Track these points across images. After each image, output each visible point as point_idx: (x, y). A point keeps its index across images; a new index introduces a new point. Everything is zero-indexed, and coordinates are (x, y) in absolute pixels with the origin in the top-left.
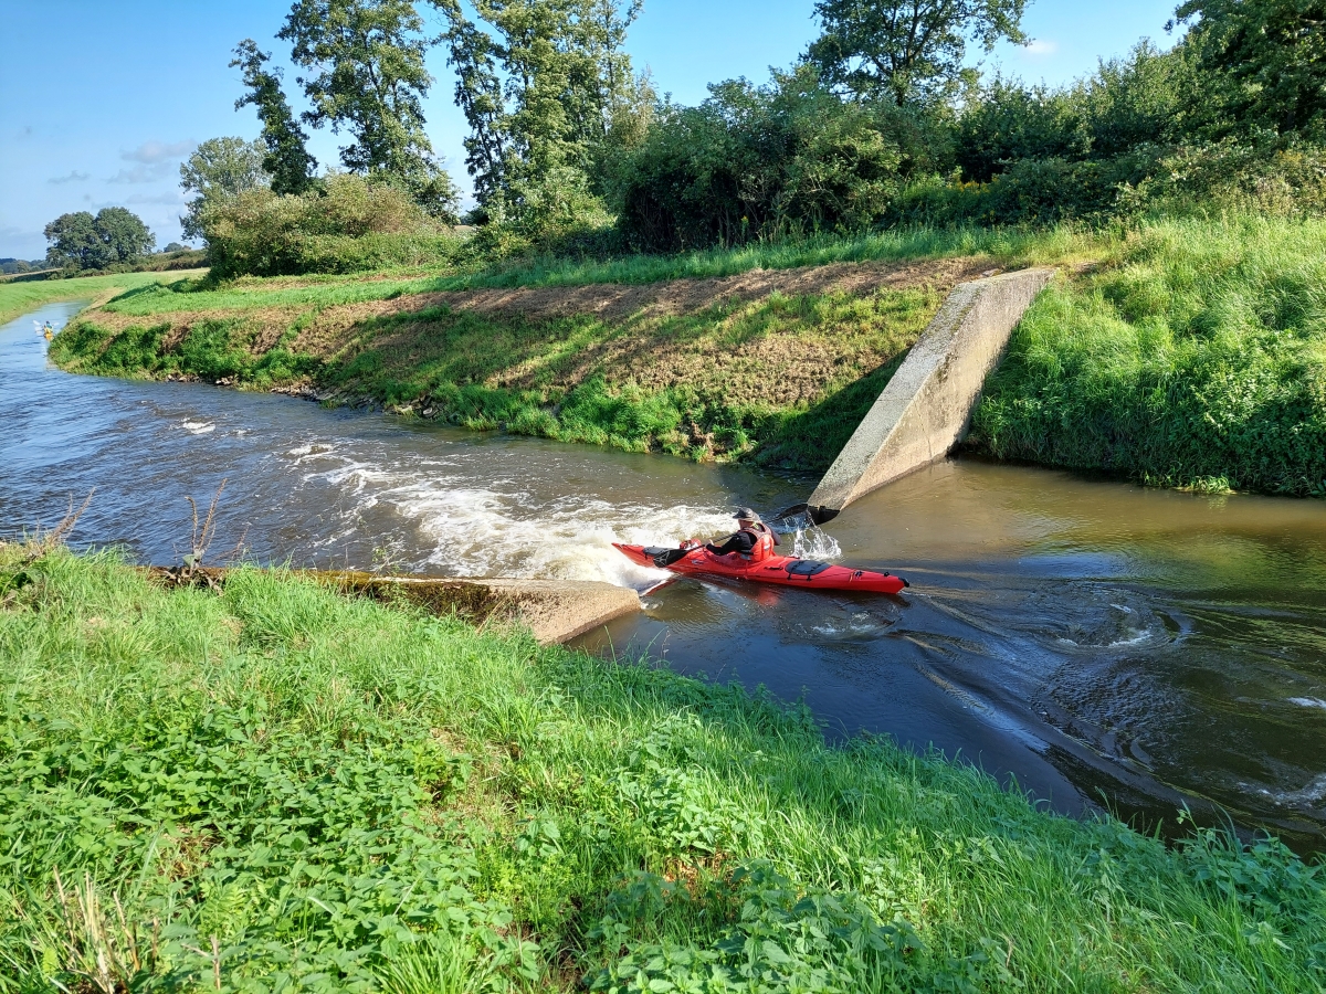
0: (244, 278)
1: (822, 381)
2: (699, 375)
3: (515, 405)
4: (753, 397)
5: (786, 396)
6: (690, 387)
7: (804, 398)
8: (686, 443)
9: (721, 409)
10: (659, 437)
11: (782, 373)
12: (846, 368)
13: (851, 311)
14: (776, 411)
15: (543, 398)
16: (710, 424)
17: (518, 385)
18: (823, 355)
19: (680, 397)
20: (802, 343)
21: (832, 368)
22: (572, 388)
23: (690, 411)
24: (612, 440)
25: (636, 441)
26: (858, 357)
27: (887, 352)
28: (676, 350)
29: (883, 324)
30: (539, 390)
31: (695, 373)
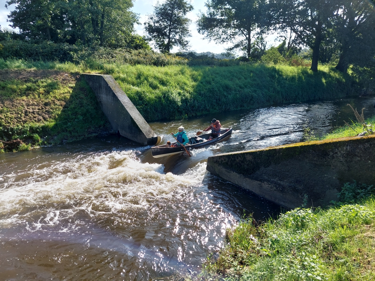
1: (48, 112)
4: (20, 121)
5: (38, 119)
7: (47, 118)
8: (3, 147)
9: (9, 129)
11: (24, 111)
12: (53, 106)
13: (28, 87)
14: (43, 124)
16: (4, 137)
18: (35, 103)
20: (18, 100)
21: (46, 107)
26: (54, 102)
27: (63, 99)
29: (48, 91)
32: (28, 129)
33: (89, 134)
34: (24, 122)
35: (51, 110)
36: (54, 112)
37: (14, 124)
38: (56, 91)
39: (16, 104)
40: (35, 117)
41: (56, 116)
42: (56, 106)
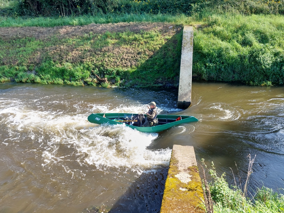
1: (136, 60)
2: (91, 59)
3: (14, 72)
4: (115, 65)
5: (127, 65)
6: (90, 63)
7: (133, 65)
8: (96, 82)
9: (105, 70)
10: (85, 80)
11: (121, 57)
12: (143, 55)
13: (135, 38)
14: (126, 70)
15: (26, 68)
16: (102, 75)
17: (11, 64)
18: (133, 51)
19: (87, 66)
20: (123, 48)
21: (138, 56)
22: (37, 64)
23: (93, 71)
24: (66, 82)
25: (76, 82)
26: (145, 52)
27: (153, 50)
28: (77, 50)
29: (147, 42)
30: (23, 65)
31: (89, 58)
32: (115, 72)
33: (155, 84)
34: (118, 66)
35: (139, 58)
36: (140, 60)
37: (111, 66)
38: (152, 42)
39: (120, 51)
40: (125, 63)
41: (140, 64)
42: (145, 55)
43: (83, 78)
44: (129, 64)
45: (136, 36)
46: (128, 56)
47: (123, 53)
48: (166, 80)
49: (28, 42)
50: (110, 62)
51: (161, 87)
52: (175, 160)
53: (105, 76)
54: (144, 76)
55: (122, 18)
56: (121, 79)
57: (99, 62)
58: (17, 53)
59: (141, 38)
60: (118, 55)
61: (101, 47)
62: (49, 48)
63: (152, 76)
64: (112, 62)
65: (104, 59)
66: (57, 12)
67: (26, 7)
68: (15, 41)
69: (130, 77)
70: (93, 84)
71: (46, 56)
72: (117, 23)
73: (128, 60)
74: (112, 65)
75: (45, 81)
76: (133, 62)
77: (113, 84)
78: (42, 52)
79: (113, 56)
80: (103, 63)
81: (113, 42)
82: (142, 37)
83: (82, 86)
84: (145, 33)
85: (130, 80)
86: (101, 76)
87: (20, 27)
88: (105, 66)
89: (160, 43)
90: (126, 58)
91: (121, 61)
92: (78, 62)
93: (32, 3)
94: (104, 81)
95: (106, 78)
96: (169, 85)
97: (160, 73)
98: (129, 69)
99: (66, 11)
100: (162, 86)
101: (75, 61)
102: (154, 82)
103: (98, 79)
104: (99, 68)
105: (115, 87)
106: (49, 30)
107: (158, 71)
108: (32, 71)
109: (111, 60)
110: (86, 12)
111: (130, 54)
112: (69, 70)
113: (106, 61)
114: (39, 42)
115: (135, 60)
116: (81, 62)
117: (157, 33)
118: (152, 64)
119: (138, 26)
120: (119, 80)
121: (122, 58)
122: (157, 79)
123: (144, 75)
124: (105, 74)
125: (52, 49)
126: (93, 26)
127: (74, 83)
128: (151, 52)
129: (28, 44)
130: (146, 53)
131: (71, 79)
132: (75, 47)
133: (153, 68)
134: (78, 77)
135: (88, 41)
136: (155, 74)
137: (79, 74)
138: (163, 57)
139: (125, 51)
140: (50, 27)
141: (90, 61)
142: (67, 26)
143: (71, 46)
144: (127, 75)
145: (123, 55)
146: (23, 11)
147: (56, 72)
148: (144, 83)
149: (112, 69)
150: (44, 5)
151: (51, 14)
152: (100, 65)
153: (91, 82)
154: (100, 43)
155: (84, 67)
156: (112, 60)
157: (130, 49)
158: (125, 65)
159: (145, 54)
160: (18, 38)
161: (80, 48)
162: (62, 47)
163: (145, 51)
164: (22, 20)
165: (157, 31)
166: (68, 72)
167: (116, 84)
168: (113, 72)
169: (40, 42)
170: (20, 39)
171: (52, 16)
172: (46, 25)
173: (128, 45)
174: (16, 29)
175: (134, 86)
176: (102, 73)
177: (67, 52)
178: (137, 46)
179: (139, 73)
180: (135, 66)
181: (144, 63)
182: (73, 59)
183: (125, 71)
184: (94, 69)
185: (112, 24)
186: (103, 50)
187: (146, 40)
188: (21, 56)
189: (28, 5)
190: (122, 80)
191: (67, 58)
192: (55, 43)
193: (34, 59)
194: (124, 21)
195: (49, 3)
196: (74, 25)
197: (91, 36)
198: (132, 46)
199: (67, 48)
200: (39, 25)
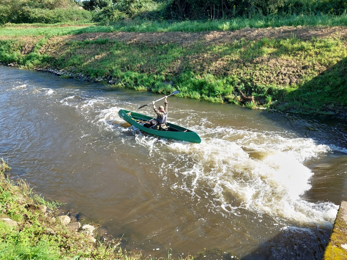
0: (8, 24)
1: (299, 76)
2: (238, 71)
3: (152, 81)
4: (267, 81)
5: (284, 82)
6: (235, 76)
7: (293, 82)
8: (240, 100)
9: (254, 86)
10: (226, 97)
11: (278, 71)
12: (310, 71)
13: (302, 47)
14: (282, 88)
15: (164, 78)
16: (248, 92)
17: (150, 72)
18: (296, 65)
19: (231, 80)
20: (283, 59)
21: (302, 71)
22: (176, 74)
23: (237, 86)
24: (204, 97)
25: (216, 98)
26: (314, 66)
27: (327, 64)
28: (222, 60)
29: (319, 53)
30: (161, 75)
31: (235, 70)
32: (266, 89)
33: (323, 110)
34: (271, 82)
35: (304, 74)
36: (305, 77)
37: (261, 82)
38: (328, 53)
39: (277, 63)
40: (282, 80)
41: (304, 82)
42: (313, 71)
43: (223, 95)
44: (288, 81)
45: (304, 44)
46: (288, 71)
47: (281, 66)
48: (341, 108)
49: (171, 49)
50: (262, 77)
51: (331, 116)
52: (342, 223)
53: (252, 94)
54: (307, 99)
55: (286, 20)
56: (273, 100)
57: (246, 76)
58: (158, 60)
59: (311, 48)
60: (273, 69)
61: (253, 57)
62: (191, 56)
63: (319, 100)
64: (265, 77)
65: (253, 73)
66: (206, 14)
67: (173, 10)
68: (157, 47)
69: (287, 98)
70: (235, 102)
71: (186, 66)
72: (280, 27)
73: (287, 75)
74: (264, 80)
75: (181, 94)
76: (294, 78)
77: (262, 104)
78: (183, 61)
79: (267, 70)
80: (252, 78)
81: (269, 52)
82: (312, 46)
83: (222, 104)
84: (318, 41)
85: (286, 101)
86: (246, 93)
87: (165, 32)
88: (255, 81)
89: (340, 54)
90: (285, 72)
91: (277, 76)
92: (221, 74)
93: (181, 5)
94: (250, 100)
95: (253, 97)
96: (344, 115)
97: (333, 97)
98: (287, 87)
99: (216, 13)
100: (333, 115)
101: (218, 73)
102: (321, 107)
103: (243, 96)
104: (246, 83)
105: (263, 108)
106: (194, 36)
107: (330, 93)
108: (169, 81)
109: (263, 74)
110: (240, 14)
111: (290, 68)
112: (210, 83)
113: (256, 75)
114: (181, 49)
115: (297, 75)
116: (224, 75)
117: (337, 40)
118: (321, 83)
119: (309, 31)
120: (270, 101)
121: (279, 73)
122: (327, 104)
123: (307, 97)
124: (252, 91)
125: (194, 58)
126: (247, 30)
127: (212, 99)
128: (323, 67)
129: (170, 52)
130: (316, 67)
131: (211, 94)
132: (221, 56)
133: (322, 88)
134: (218, 92)
135: (237, 50)
136: (325, 97)
137: (220, 89)
138: (341, 74)
139: (284, 63)
140: (195, 32)
141: (236, 74)
142: (215, 31)
143: (216, 55)
144: (282, 94)
145: (280, 68)
146: (170, 13)
147: (194, 84)
148: (305, 108)
149: (262, 86)
150: (193, 7)
151: (198, 17)
152: (247, 79)
153: (234, 99)
154: (253, 53)
155: (227, 81)
156: (265, 74)
157: (291, 61)
158: (282, 81)
159: (314, 69)
160: (161, 44)
161: (226, 58)
162: (205, 55)
163: (315, 64)
164: (167, 24)
165: (337, 39)
166: (208, 85)
167: (264, 105)
168: (264, 90)
169: (183, 49)
170: (162, 45)
171: (200, 19)
172: (191, 30)
173: (289, 56)
174: (160, 34)
175: (291, 110)
176: (249, 90)
177: (211, 61)
178: (303, 57)
179: (300, 94)
180: (295, 85)
181: (310, 81)
182: (216, 70)
183: (280, 89)
184: (239, 84)
185: (273, 29)
186: (255, 61)
187: (318, 50)
188: (161, 64)
189: (175, 8)
190: (275, 100)
191: (209, 68)
192: (199, 51)
193: (173, 68)
194: (290, 24)
195: (199, 4)
196: (224, 30)
197: (242, 43)
198: (295, 57)
199: (211, 57)
200: (185, 30)
